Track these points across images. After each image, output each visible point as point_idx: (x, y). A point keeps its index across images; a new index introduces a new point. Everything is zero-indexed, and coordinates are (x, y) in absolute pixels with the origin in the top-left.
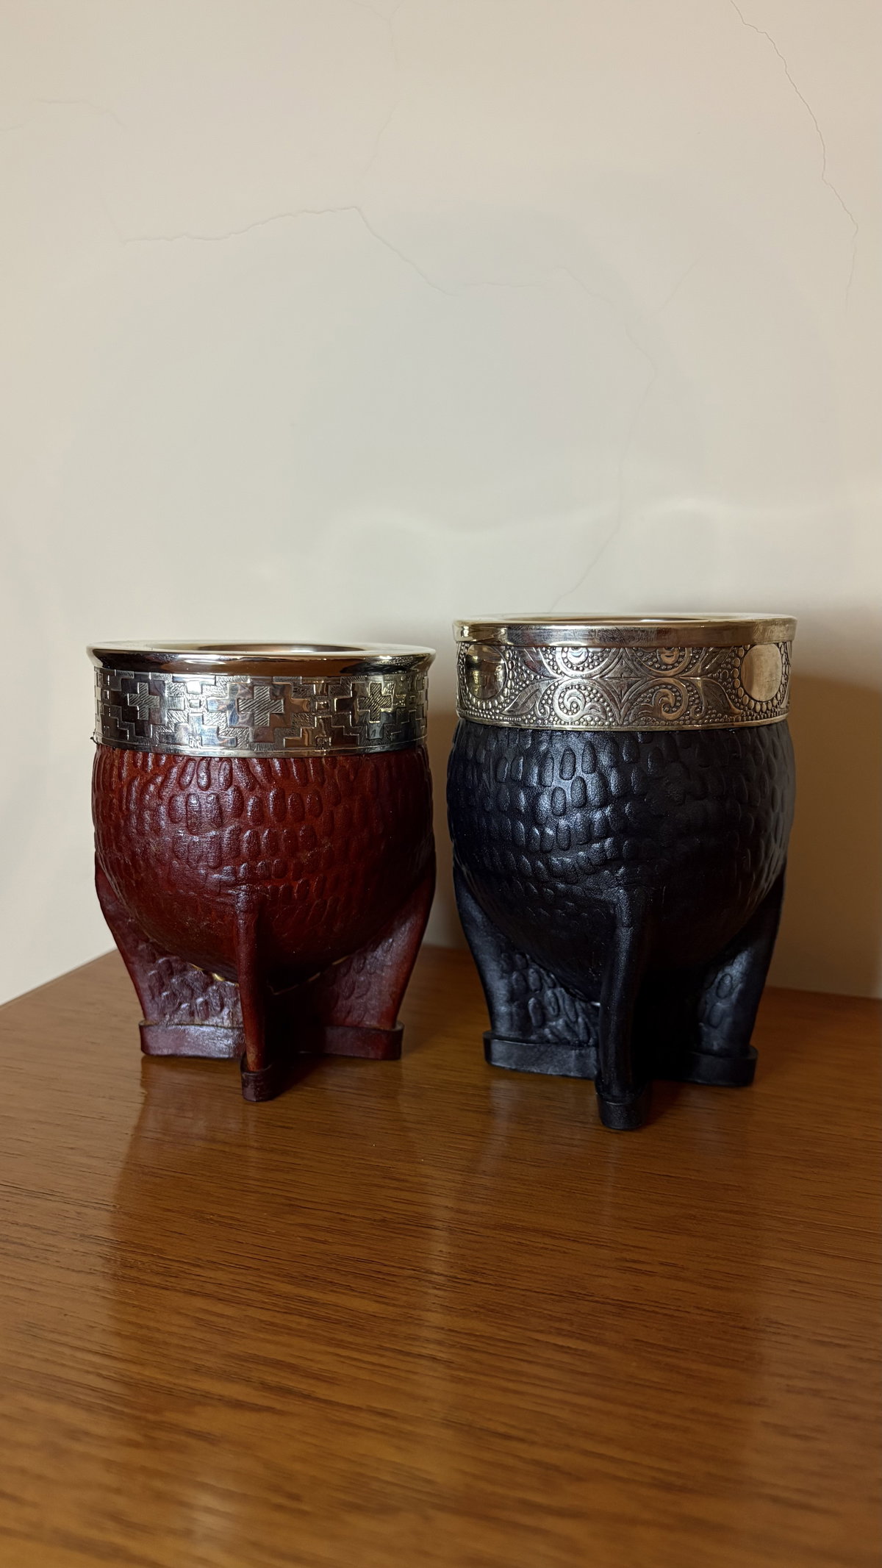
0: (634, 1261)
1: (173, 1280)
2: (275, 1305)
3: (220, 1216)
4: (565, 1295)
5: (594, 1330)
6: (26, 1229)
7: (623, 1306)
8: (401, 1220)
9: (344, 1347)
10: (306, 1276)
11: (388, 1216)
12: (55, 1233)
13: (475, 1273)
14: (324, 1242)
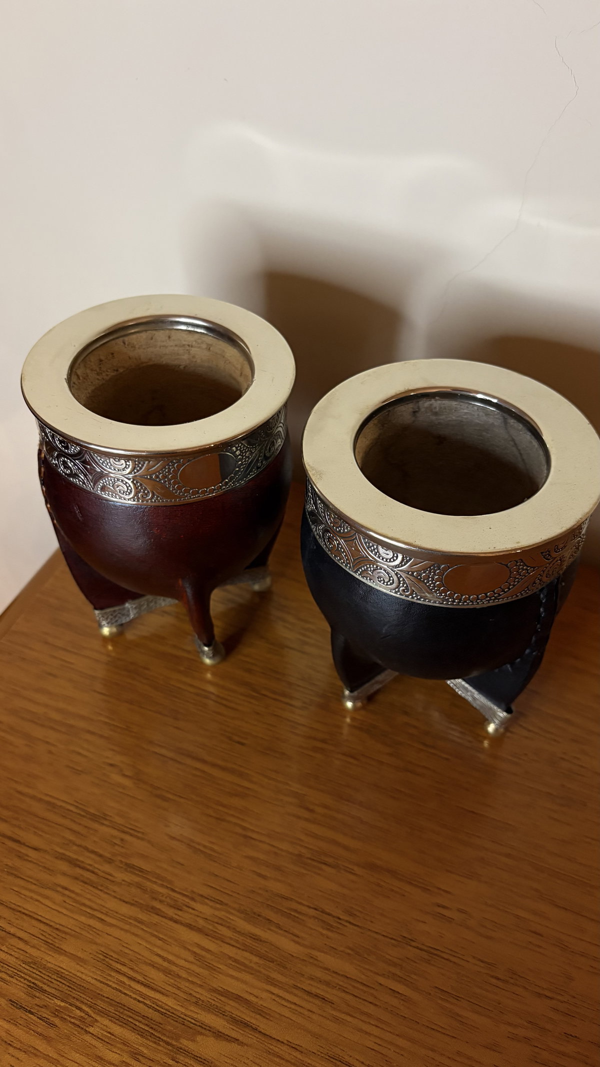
0: (444, 907)
1: (180, 913)
2: (237, 941)
3: (205, 846)
4: (400, 940)
5: (413, 976)
6: (92, 856)
7: (432, 953)
8: (309, 856)
9: (275, 986)
10: (254, 913)
11: (303, 851)
12: (110, 861)
13: (351, 914)
14: (264, 877)
